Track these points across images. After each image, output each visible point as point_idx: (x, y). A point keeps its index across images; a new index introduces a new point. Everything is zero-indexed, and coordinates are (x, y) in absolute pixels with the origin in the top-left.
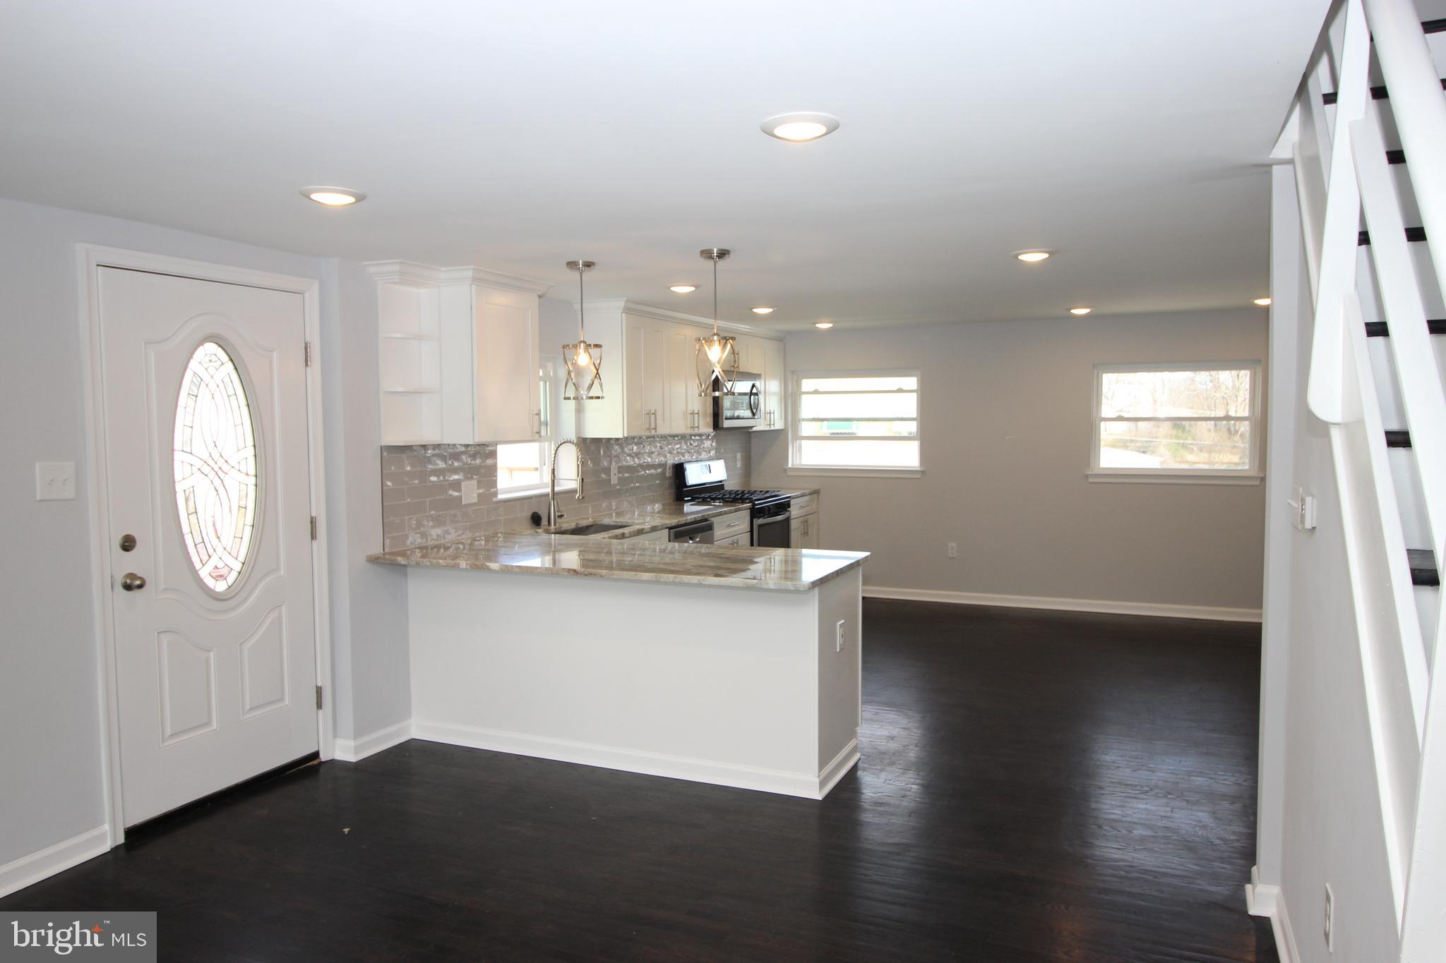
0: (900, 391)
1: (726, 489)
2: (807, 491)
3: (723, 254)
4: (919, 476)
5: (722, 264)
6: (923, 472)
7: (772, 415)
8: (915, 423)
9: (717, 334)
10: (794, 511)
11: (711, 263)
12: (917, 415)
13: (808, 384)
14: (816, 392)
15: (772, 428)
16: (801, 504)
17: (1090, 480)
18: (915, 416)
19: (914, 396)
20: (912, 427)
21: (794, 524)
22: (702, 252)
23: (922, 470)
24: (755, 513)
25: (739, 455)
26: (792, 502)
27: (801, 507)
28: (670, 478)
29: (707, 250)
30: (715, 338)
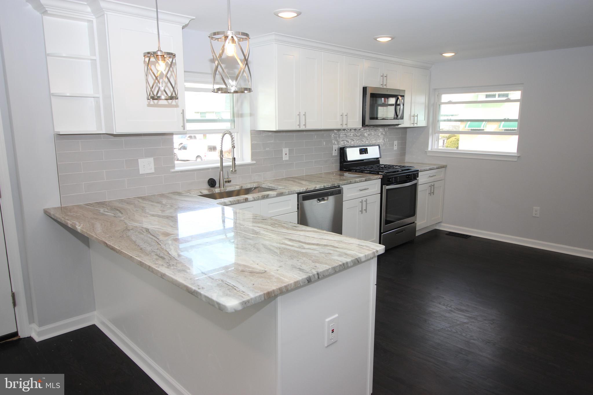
1: (381, 163)
2: (435, 167)
4: (516, 160)
6: (518, 157)
7: (416, 118)
8: (516, 123)
10: (422, 179)
12: (519, 118)
13: (445, 98)
14: (450, 103)
15: (415, 125)
16: (429, 175)
18: (517, 117)
19: (518, 104)
20: (514, 126)
21: (420, 188)
23: (519, 156)
24: (385, 181)
25: (396, 143)
26: (420, 174)
27: (429, 176)
28: (335, 156)
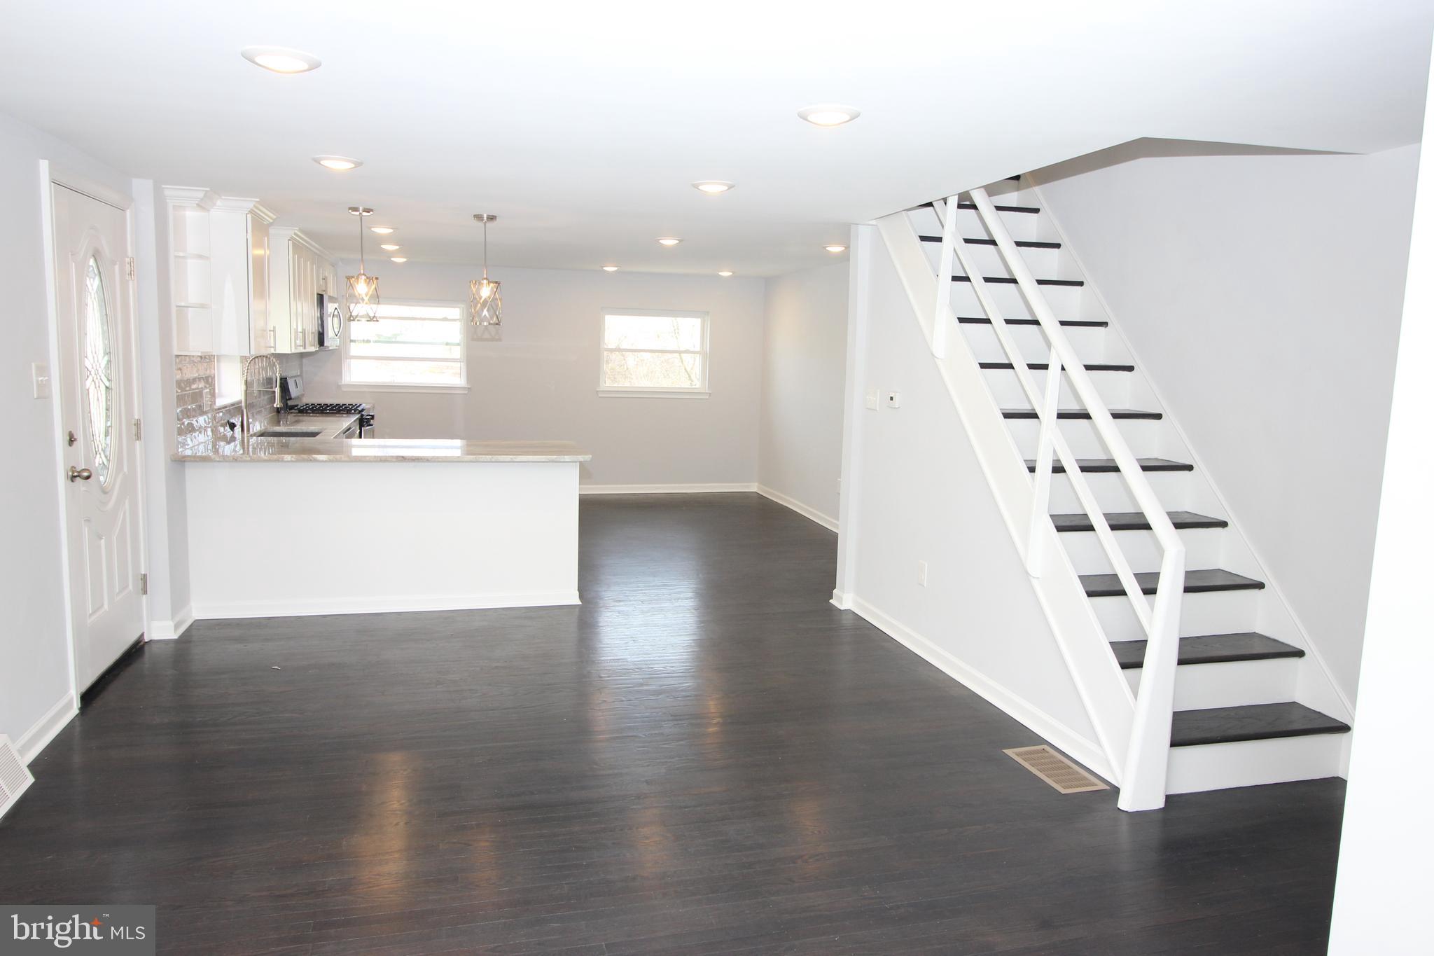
0: (445, 319)
3: (492, 218)
4: (465, 392)
5: (489, 225)
6: (468, 389)
8: (460, 348)
9: (486, 279)
11: (481, 224)
12: (463, 341)
17: (600, 395)
18: (460, 342)
19: (460, 324)
22: (475, 216)
23: (469, 387)
29: (478, 215)
30: (485, 282)
